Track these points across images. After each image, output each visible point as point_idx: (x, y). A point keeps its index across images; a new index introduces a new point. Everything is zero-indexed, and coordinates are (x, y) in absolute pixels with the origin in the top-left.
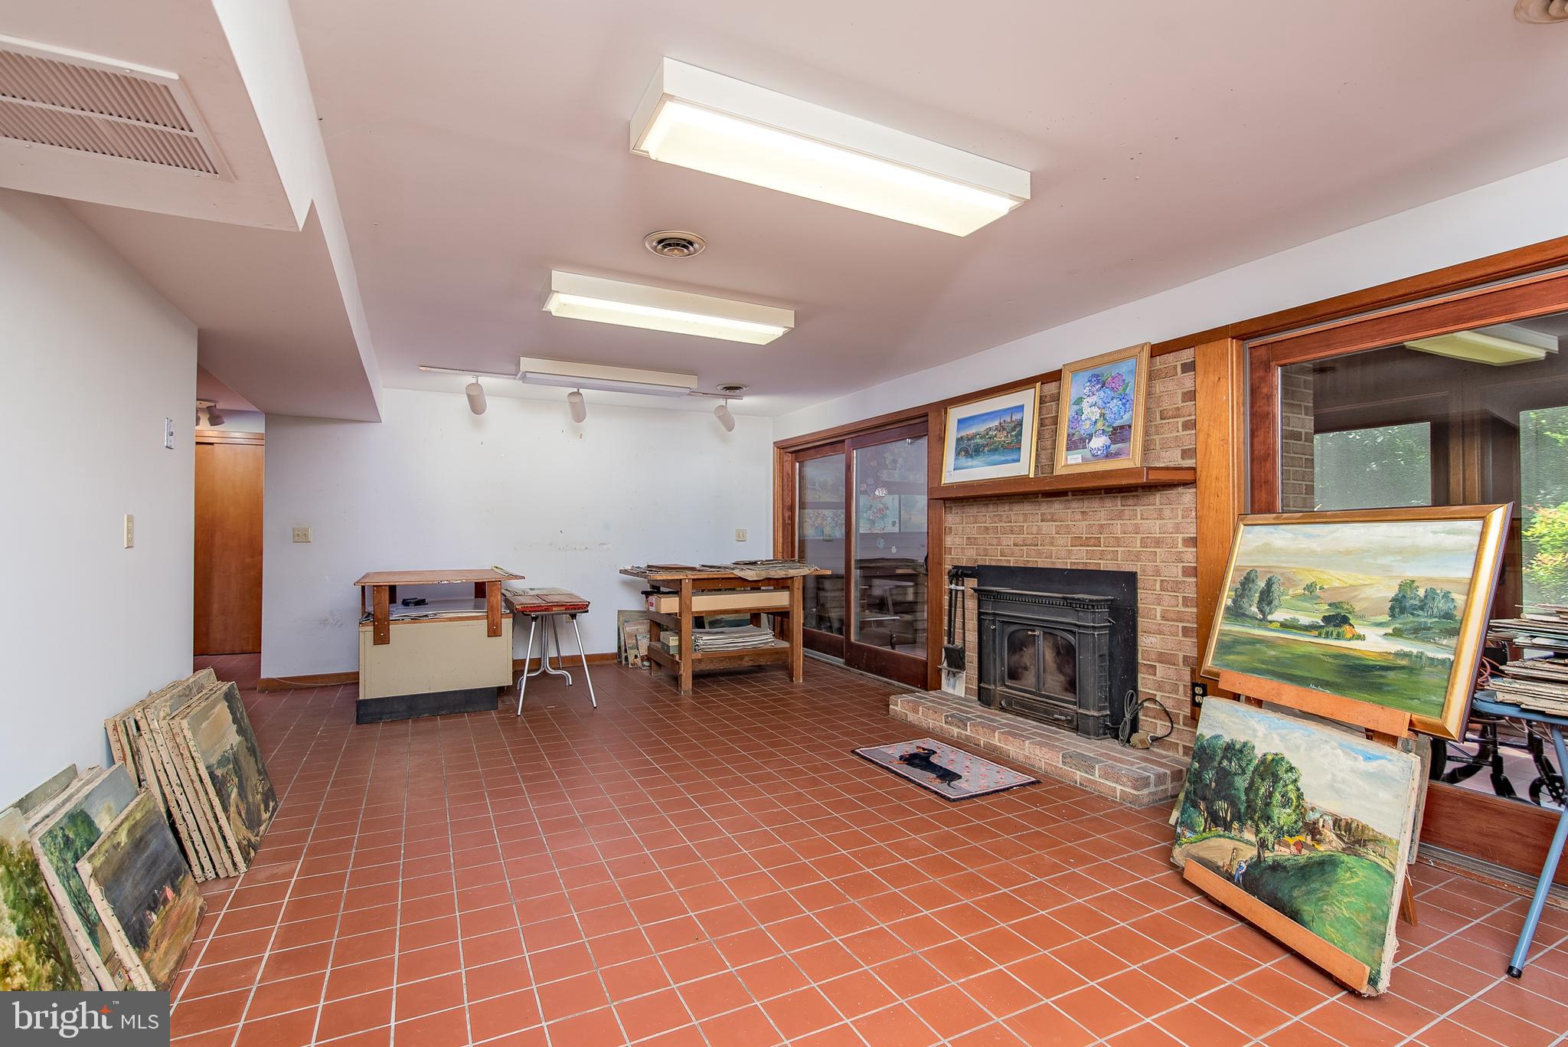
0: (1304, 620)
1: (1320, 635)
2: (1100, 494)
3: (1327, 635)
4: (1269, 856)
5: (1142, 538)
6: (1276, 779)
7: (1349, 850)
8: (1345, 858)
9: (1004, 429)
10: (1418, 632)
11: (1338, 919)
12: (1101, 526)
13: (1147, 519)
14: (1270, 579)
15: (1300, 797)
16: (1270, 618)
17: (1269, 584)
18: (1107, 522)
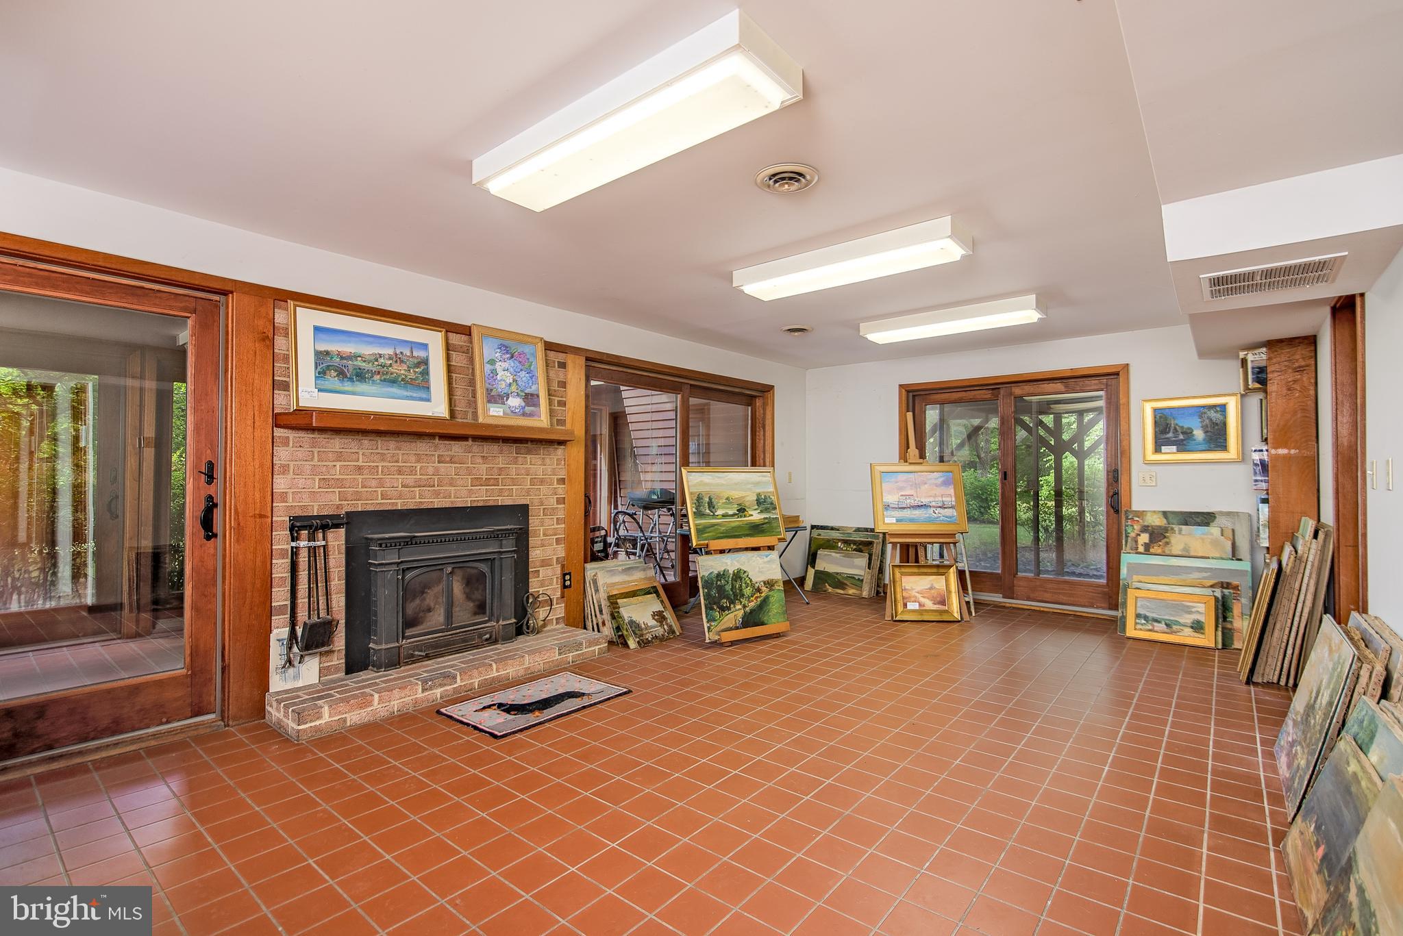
0: (731, 512)
1: (738, 517)
2: (499, 443)
3: (741, 517)
4: (747, 609)
5: (531, 479)
6: (741, 578)
7: (771, 590)
8: (770, 593)
9: (402, 362)
10: (766, 510)
11: (774, 614)
12: (500, 469)
13: (534, 465)
14: (710, 497)
15: (751, 581)
16: (716, 514)
17: (710, 499)
18: (505, 466)
